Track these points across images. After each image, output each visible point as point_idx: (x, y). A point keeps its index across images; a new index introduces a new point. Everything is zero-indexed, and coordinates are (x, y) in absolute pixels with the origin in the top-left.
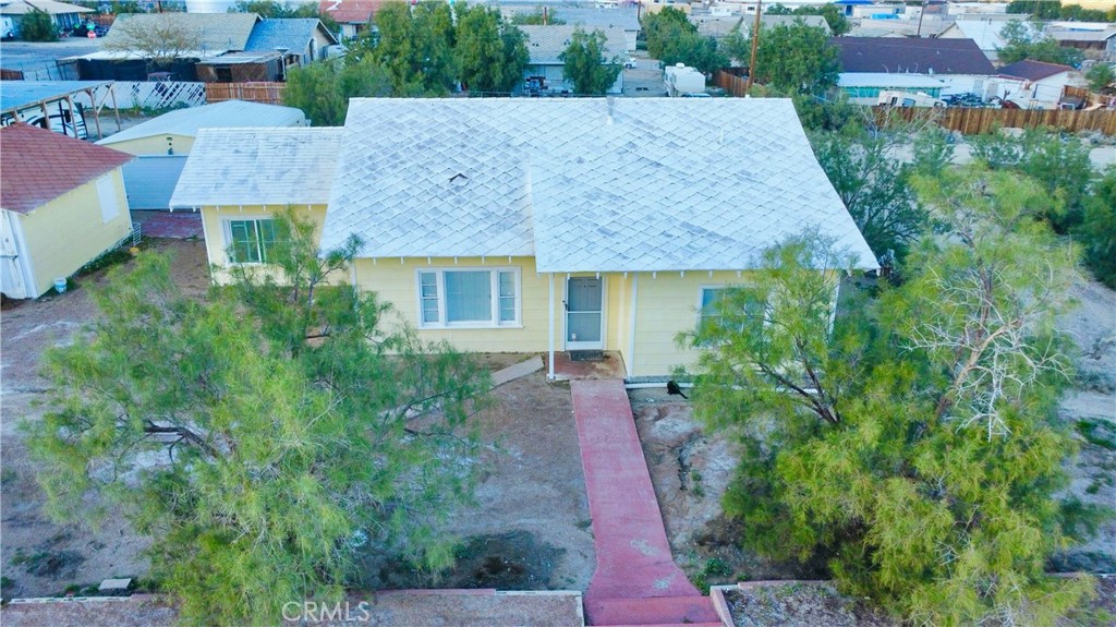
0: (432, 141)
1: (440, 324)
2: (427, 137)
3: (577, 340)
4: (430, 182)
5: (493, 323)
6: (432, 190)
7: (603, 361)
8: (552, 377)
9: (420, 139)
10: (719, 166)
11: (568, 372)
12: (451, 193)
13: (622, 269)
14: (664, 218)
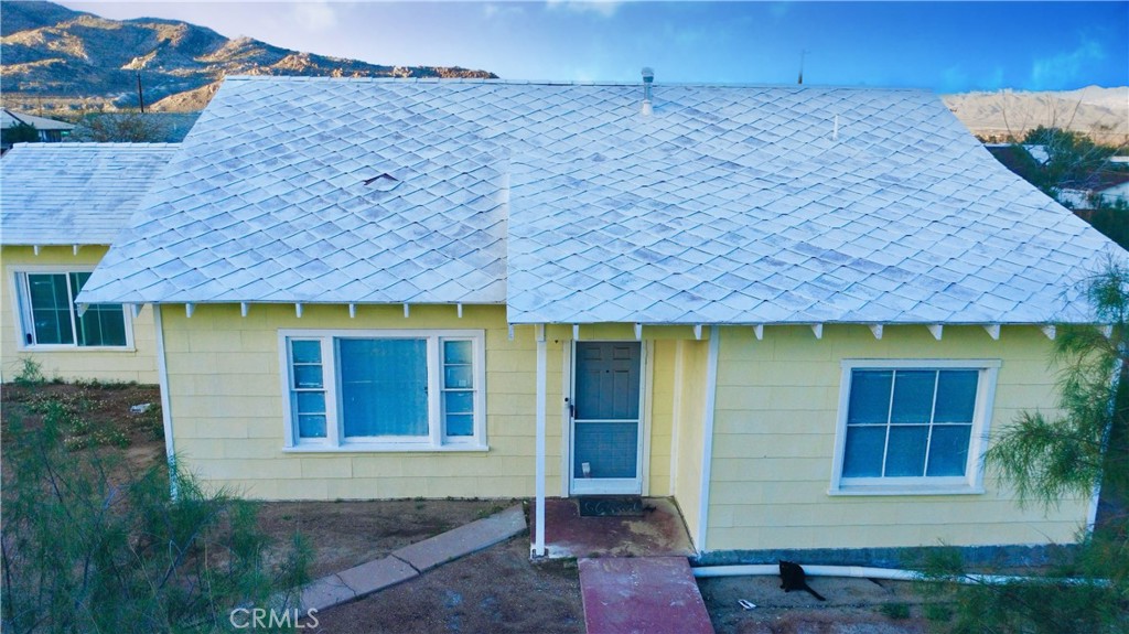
0: (345, 129)
1: (329, 443)
2: (339, 124)
3: (592, 475)
4: (329, 185)
5: (431, 441)
6: (328, 195)
7: (643, 518)
8: (540, 552)
9: (327, 127)
10: (841, 170)
11: (573, 540)
12: (361, 200)
13: (690, 319)
14: (760, 236)
